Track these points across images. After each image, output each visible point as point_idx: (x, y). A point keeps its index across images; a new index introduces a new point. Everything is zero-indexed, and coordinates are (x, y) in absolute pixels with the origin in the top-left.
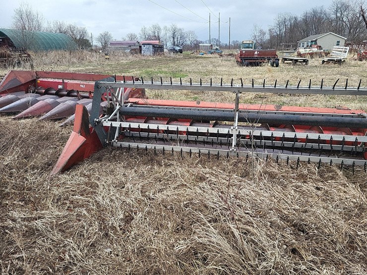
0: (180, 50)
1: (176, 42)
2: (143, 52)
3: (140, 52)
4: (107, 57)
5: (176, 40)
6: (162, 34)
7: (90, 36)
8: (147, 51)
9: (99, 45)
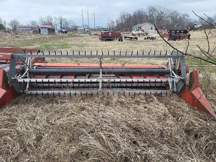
0: (65, 31)
1: (63, 27)
2: (41, 33)
3: (40, 33)
4: (17, 36)
5: (62, 25)
6: (53, 21)
7: (4, 22)
8: (44, 32)
9: (11, 28)
